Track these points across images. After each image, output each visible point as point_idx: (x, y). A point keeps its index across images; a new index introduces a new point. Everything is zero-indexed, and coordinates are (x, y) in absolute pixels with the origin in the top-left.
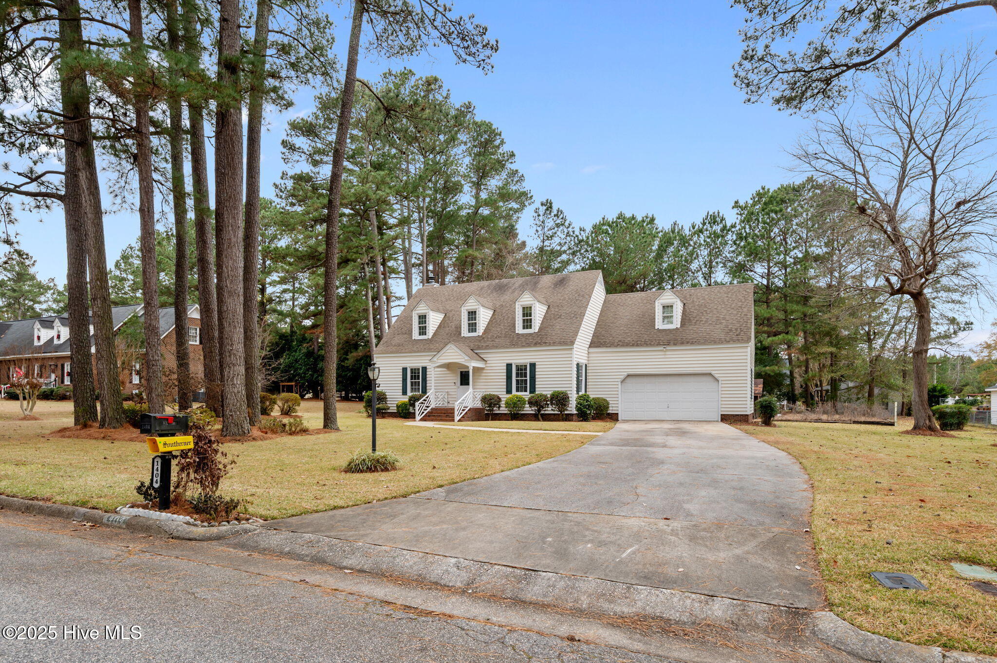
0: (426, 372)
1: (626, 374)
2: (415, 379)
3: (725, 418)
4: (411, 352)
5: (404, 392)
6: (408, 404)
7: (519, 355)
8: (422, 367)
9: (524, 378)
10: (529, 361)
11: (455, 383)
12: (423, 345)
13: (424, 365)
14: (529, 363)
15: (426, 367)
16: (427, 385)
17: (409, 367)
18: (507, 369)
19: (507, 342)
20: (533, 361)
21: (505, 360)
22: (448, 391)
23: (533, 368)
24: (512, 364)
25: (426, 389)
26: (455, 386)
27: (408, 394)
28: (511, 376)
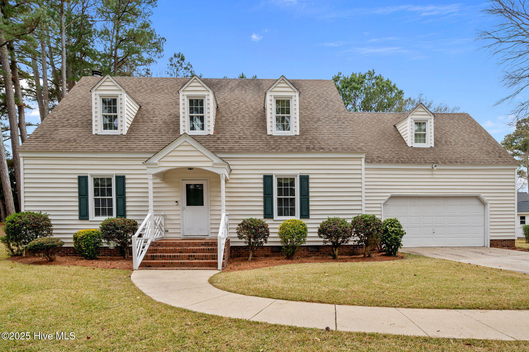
0: (124, 184)
1: (390, 195)
2: (103, 195)
3: (494, 244)
4: (95, 152)
5: (83, 215)
6: (99, 235)
7: (282, 164)
8: (116, 176)
9: (290, 196)
10: (298, 172)
11: (177, 202)
12: (115, 142)
13: (120, 173)
14: (299, 175)
15: (125, 176)
16: (127, 204)
17: (91, 176)
18: (265, 183)
19: (262, 145)
20: (304, 172)
21: (260, 170)
22: (165, 214)
23: (305, 183)
24: (272, 176)
25: (125, 211)
26: (177, 206)
27: (90, 219)
28: (272, 194)
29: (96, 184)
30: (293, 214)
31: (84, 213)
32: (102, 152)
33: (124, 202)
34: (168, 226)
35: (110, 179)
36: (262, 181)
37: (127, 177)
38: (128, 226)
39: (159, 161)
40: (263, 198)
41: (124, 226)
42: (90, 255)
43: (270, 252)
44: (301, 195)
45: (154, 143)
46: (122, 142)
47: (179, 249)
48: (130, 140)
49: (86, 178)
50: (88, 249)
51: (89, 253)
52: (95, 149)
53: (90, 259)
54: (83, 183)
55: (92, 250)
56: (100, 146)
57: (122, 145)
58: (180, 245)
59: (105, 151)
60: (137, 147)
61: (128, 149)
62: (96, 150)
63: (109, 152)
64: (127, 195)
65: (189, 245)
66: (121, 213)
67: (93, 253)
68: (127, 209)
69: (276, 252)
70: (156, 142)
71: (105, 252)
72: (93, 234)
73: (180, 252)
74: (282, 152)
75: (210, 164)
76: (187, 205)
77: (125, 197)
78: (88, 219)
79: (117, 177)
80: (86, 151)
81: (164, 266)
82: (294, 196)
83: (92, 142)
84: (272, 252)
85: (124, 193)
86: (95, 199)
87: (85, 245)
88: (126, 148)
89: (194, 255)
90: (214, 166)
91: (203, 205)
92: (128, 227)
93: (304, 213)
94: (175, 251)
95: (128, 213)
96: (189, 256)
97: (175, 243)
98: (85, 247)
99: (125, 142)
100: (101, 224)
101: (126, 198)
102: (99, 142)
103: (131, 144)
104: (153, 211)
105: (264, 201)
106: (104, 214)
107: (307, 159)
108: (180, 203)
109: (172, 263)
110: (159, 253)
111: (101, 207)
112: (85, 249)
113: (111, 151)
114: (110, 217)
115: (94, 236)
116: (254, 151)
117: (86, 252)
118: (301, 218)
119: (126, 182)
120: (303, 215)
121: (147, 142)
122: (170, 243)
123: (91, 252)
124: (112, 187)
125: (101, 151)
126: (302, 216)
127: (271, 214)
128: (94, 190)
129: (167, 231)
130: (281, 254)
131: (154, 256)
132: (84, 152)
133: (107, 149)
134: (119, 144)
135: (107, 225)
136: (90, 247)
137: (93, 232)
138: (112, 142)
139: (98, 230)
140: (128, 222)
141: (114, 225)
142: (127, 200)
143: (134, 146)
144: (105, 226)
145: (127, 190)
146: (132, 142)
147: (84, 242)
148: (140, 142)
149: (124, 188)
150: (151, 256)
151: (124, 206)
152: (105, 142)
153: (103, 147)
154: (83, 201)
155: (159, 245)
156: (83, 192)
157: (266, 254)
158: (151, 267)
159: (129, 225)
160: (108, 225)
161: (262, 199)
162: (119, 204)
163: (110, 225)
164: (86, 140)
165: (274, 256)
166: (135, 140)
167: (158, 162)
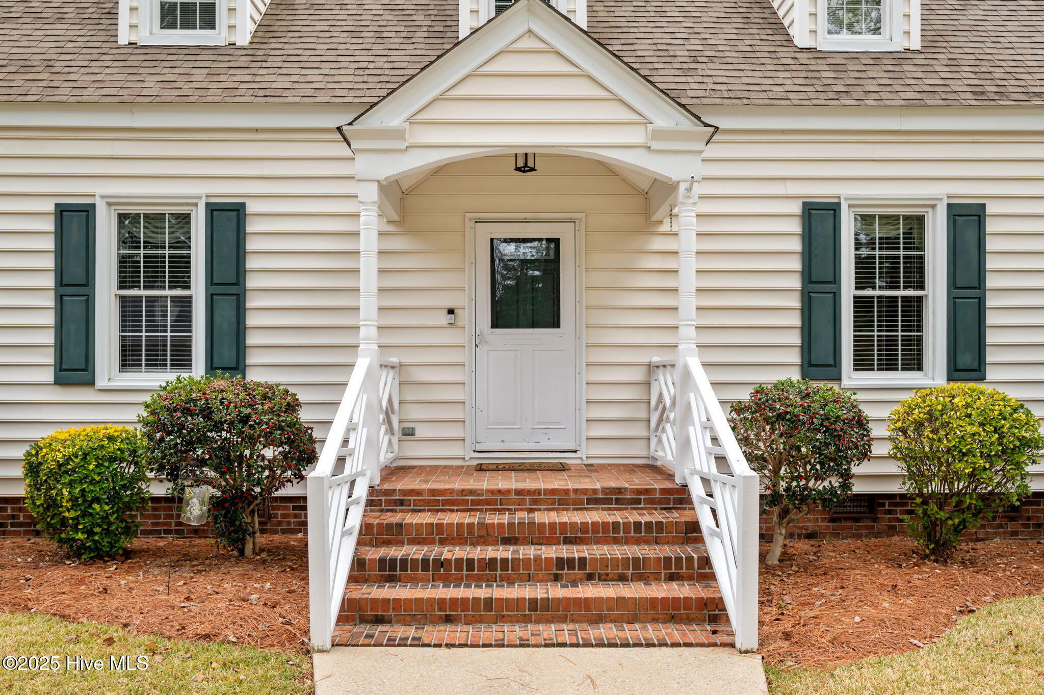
0: (240, 236)
2: (154, 281)
4: (126, 105)
5: (74, 366)
6: (134, 452)
7: (878, 155)
8: (207, 204)
9: (905, 288)
10: (943, 192)
11: (451, 312)
12: (206, 71)
13: (226, 191)
14: (945, 202)
15: (243, 205)
16: (252, 320)
17: (109, 204)
18: (808, 237)
19: (789, 82)
20: (968, 192)
21: (789, 183)
22: (405, 360)
23: (970, 236)
24: (839, 204)
25: (240, 349)
26: (452, 331)
27: (101, 381)
28: (836, 280)
29: (128, 240)
30: (915, 362)
31: (74, 357)
32: (156, 104)
33: (240, 311)
34: (416, 413)
35: (184, 219)
36: (795, 227)
37: (252, 207)
38: (264, 413)
39: (411, 121)
40: (797, 295)
41: (248, 417)
42: (95, 542)
43: (823, 520)
44: (953, 284)
45: (360, 72)
46: (232, 71)
47: (501, 525)
48: (264, 65)
49: (87, 212)
50: (84, 514)
51: (90, 533)
52: (126, 92)
53: (92, 561)
54: (75, 234)
55: (105, 518)
56: (146, 85)
57: (235, 79)
58: (494, 502)
59: (169, 99)
60: (296, 86)
61: (261, 93)
62: (130, 99)
63: (183, 103)
64: (252, 282)
65: (535, 502)
66: (227, 355)
67: (107, 532)
68: (252, 339)
69: (846, 519)
70: (367, 72)
71: (155, 517)
72: (113, 447)
73: (507, 541)
74: (882, 108)
75: (636, 136)
76: (495, 324)
77: (245, 290)
78: (91, 383)
79: (214, 210)
80: (92, 99)
81: (448, 620)
82: (922, 287)
83: (116, 70)
84: (832, 520)
85: (240, 272)
86: (123, 299)
87: (73, 499)
88: (251, 92)
89: (582, 561)
90: (655, 145)
91: (556, 324)
92: (265, 419)
93: (966, 360)
94: (483, 535)
95: (252, 359)
96: (560, 562)
97: (471, 492)
98: (75, 506)
99: (247, 71)
100: (147, 406)
101: (249, 295)
102: (142, 71)
103: (273, 78)
104: (375, 347)
105: (802, 310)
106: (155, 361)
107: (977, 138)
108: (463, 317)
109: (489, 602)
110: (412, 542)
111: (144, 334)
112: (72, 514)
113: (191, 99)
114: (185, 375)
115: (112, 459)
116: (768, 102)
117: (76, 530)
118: (950, 379)
119: (249, 228)
120: (960, 365)
121: (332, 72)
122: (452, 491)
123: (97, 530)
124: (193, 252)
125: (149, 99)
126: (955, 372)
127: (832, 362)
128: (120, 262)
129: (408, 433)
130: (867, 527)
131: (393, 561)
132: (82, 105)
133: (177, 92)
134: (223, 78)
135: (171, 411)
136: (96, 506)
137: (111, 439)
138: (194, 71)
139: (130, 428)
140: (265, 397)
141: (207, 413)
142: (249, 304)
143: (283, 82)
144: (164, 416)
145: (252, 263)
146: (273, 71)
147: (71, 484)
148: (304, 72)
149: (240, 253)
150: (382, 561)
151: (240, 330)
152: (166, 71)
153: (161, 85)
154: (74, 306)
155: (402, 503)
156: (76, 273)
157: (806, 528)
158: (390, 622)
159: (271, 411)
160: (175, 410)
161: (795, 302)
162: (217, 319)
163: (187, 411)
164: (93, 64)
165: (836, 535)
166: (286, 65)
167: (407, 126)
